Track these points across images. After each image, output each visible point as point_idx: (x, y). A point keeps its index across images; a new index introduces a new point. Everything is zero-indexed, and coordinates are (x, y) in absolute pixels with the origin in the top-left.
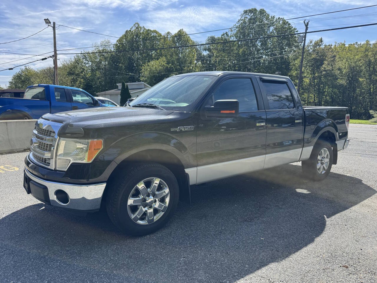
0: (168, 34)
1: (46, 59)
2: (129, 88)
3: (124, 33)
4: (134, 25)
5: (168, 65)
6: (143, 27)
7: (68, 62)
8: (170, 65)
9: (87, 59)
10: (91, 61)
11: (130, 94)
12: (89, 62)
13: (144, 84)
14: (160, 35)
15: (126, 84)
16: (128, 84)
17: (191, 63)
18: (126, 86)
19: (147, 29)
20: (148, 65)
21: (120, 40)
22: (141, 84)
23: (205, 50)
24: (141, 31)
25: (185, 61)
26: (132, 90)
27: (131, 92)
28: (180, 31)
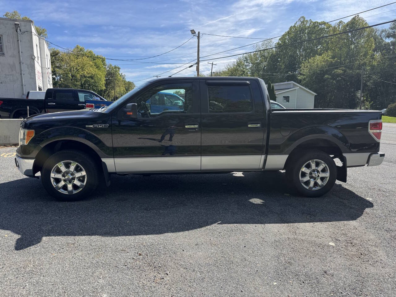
0: (339, 23)
1: (192, 66)
2: (275, 89)
3: (287, 30)
4: (299, 19)
5: (333, 60)
6: (310, 20)
7: (231, 65)
8: (336, 59)
9: (248, 61)
10: (251, 63)
11: (275, 95)
12: (249, 64)
13: (293, 84)
14: (330, 26)
15: (272, 85)
16: (274, 84)
17: (365, 55)
18: (272, 87)
19: (314, 21)
20: (309, 62)
21: (283, 38)
22: (290, 83)
23: (388, 37)
24: (308, 25)
25: (359, 53)
26: (278, 91)
27: (276, 93)
28: (354, 19)
